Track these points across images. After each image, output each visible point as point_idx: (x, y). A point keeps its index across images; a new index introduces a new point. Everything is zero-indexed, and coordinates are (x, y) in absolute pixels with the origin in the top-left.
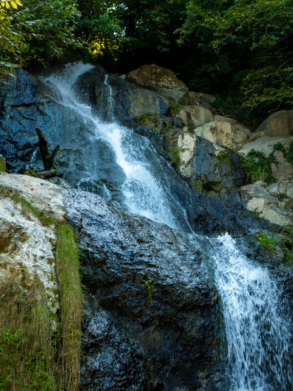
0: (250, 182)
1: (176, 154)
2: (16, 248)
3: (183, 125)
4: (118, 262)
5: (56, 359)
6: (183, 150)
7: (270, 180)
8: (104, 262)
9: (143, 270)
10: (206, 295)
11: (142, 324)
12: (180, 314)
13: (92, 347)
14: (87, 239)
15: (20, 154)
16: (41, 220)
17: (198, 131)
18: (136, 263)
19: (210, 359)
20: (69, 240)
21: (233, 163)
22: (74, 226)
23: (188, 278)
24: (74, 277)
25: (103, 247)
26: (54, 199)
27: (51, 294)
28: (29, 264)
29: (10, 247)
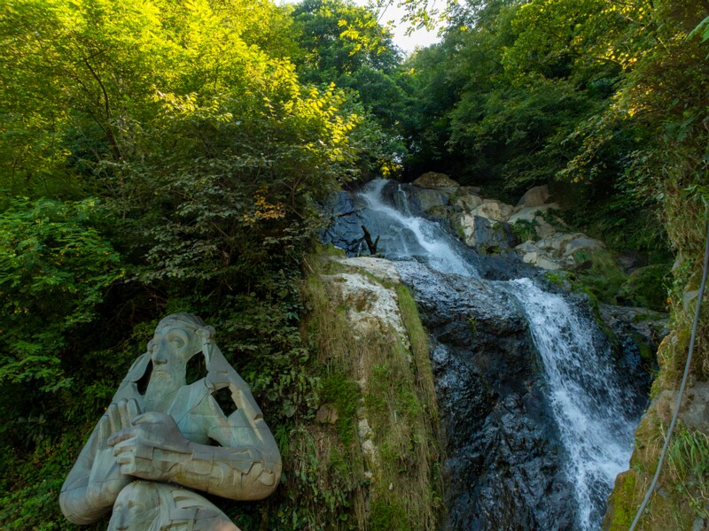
0: (521, 242)
1: (461, 231)
2: (370, 306)
3: (462, 210)
4: (445, 307)
5: (416, 383)
6: (466, 228)
7: (536, 239)
8: (435, 309)
9: (466, 311)
10: (518, 323)
11: (472, 350)
12: (500, 339)
13: (439, 371)
14: (419, 294)
15: (350, 248)
16: (384, 285)
17: (474, 212)
18: (459, 306)
19: (530, 371)
20: (407, 297)
21: (505, 231)
22: (408, 285)
23: (501, 313)
24: (416, 320)
25: (432, 298)
26: (389, 270)
27: (403, 336)
28: (383, 316)
29: (367, 306)
